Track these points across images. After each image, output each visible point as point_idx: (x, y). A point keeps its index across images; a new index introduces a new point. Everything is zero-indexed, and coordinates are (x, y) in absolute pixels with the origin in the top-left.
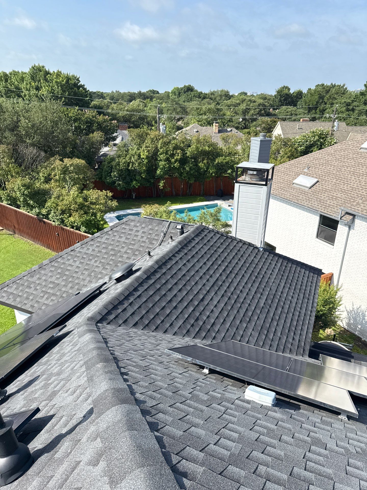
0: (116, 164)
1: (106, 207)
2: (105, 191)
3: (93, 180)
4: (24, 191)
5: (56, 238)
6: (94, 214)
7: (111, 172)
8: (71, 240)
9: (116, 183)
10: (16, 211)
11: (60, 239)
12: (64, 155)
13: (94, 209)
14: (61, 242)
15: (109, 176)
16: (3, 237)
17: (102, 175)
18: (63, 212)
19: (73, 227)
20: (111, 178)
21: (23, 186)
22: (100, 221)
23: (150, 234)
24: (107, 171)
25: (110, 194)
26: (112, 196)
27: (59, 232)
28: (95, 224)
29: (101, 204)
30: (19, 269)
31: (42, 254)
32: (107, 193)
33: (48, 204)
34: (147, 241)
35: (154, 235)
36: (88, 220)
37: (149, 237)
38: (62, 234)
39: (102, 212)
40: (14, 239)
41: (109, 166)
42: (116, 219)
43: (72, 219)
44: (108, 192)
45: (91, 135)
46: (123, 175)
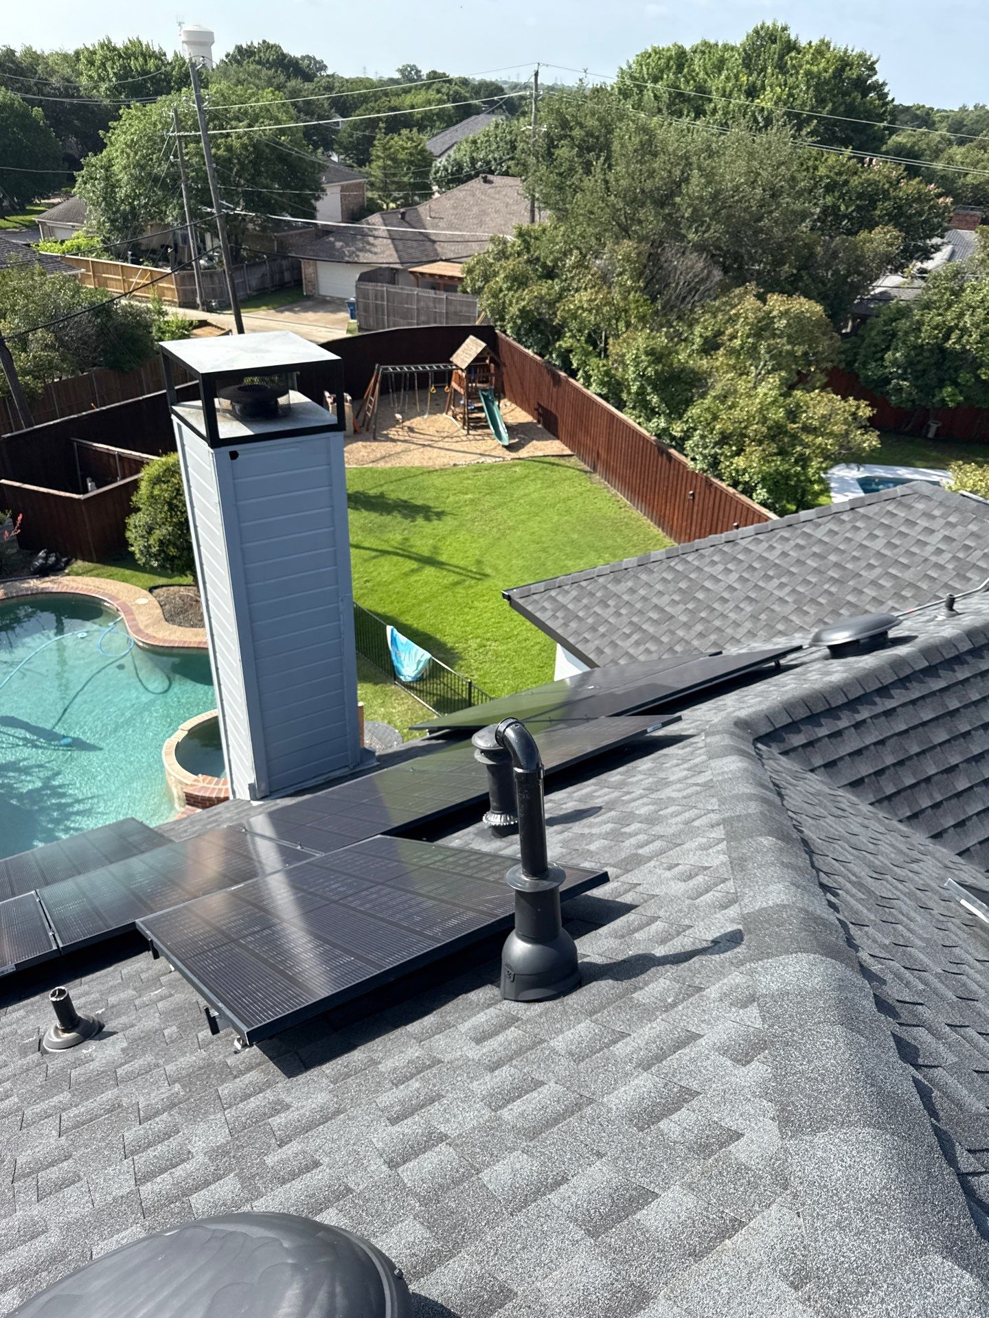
0: (910, 326)
1: (841, 447)
2: (855, 399)
3: (829, 365)
4: (646, 368)
5: (687, 504)
6: (803, 461)
7: (888, 349)
8: (721, 518)
9: (890, 383)
10: (612, 416)
11: (696, 508)
12: (770, 285)
13: (806, 446)
14: (695, 516)
15: (876, 361)
16: (568, 473)
17: (856, 354)
18: (724, 439)
19: (735, 484)
20: (882, 366)
21: (647, 354)
22: (812, 482)
23: (967, 547)
24: (876, 345)
25: (866, 411)
26: (869, 419)
27: (698, 490)
28: (796, 487)
29: (832, 434)
30: (581, 558)
31: (642, 536)
32: (858, 407)
33: (694, 411)
34: (950, 566)
35: (979, 553)
36: (780, 474)
37: (961, 555)
38: (702, 496)
39: (825, 459)
40: (589, 485)
41: (884, 332)
42: (858, 486)
43: (740, 462)
44: (863, 403)
45: (863, 235)
46: (919, 362)
